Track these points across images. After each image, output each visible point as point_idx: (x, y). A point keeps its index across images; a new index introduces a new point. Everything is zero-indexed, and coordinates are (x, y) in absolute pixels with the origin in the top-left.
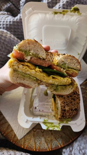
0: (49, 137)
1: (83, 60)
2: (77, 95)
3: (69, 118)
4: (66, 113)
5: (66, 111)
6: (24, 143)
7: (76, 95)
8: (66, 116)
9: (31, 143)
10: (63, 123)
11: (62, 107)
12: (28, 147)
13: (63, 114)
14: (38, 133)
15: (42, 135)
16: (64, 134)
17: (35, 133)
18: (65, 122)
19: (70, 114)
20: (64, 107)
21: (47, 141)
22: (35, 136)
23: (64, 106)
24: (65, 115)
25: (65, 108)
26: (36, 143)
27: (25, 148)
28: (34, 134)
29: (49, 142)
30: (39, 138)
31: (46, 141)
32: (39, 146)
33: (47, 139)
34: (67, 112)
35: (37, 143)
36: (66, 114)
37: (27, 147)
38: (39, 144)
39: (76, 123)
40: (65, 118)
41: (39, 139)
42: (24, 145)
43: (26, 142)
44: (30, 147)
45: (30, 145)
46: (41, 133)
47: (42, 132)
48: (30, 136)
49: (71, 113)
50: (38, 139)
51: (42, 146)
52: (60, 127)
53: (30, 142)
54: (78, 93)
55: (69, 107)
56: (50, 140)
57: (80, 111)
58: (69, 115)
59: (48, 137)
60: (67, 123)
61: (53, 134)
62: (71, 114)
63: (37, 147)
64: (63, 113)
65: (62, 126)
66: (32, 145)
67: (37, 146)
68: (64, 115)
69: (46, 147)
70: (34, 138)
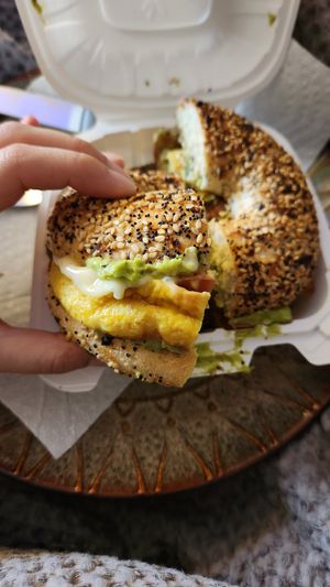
0: (199, 425)
1: (296, 45)
2: (300, 194)
3: (281, 303)
4: (264, 276)
5: (263, 268)
6: (81, 470)
7: (296, 193)
8: (265, 295)
9: (115, 465)
10: (255, 335)
11: (240, 253)
12: (105, 481)
13: (251, 286)
14: (144, 418)
15: (164, 421)
16: (267, 396)
17: (129, 419)
18: (264, 330)
19: (284, 279)
20: (251, 253)
21: (196, 441)
22: (131, 433)
23: (247, 246)
24: (262, 290)
25: (256, 256)
26: (143, 458)
27: (91, 491)
28: (124, 424)
29: (204, 441)
30: (151, 437)
31: (187, 443)
32: (158, 469)
33: (190, 432)
34: (267, 273)
35: (150, 460)
36: (262, 282)
37: (98, 486)
38: (157, 462)
39: (317, 329)
40: (262, 308)
41: (156, 441)
42: (83, 477)
43: (92, 464)
44: (118, 482)
45: (110, 474)
46: (159, 413)
47: (160, 408)
48: (105, 436)
49: (288, 276)
50: (147, 439)
51: (177, 466)
52: (247, 359)
53: (111, 462)
54: (302, 185)
55: (271, 251)
56: (206, 436)
57: (325, 270)
58: (281, 287)
59: (193, 424)
60: (277, 333)
61: (215, 408)
62: (286, 282)
63: (149, 478)
64: (251, 280)
65: (252, 350)
66: (123, 474)
67: (152, 470)
68: (258, 290)
69: (194, 468)
70: (130, 440)
